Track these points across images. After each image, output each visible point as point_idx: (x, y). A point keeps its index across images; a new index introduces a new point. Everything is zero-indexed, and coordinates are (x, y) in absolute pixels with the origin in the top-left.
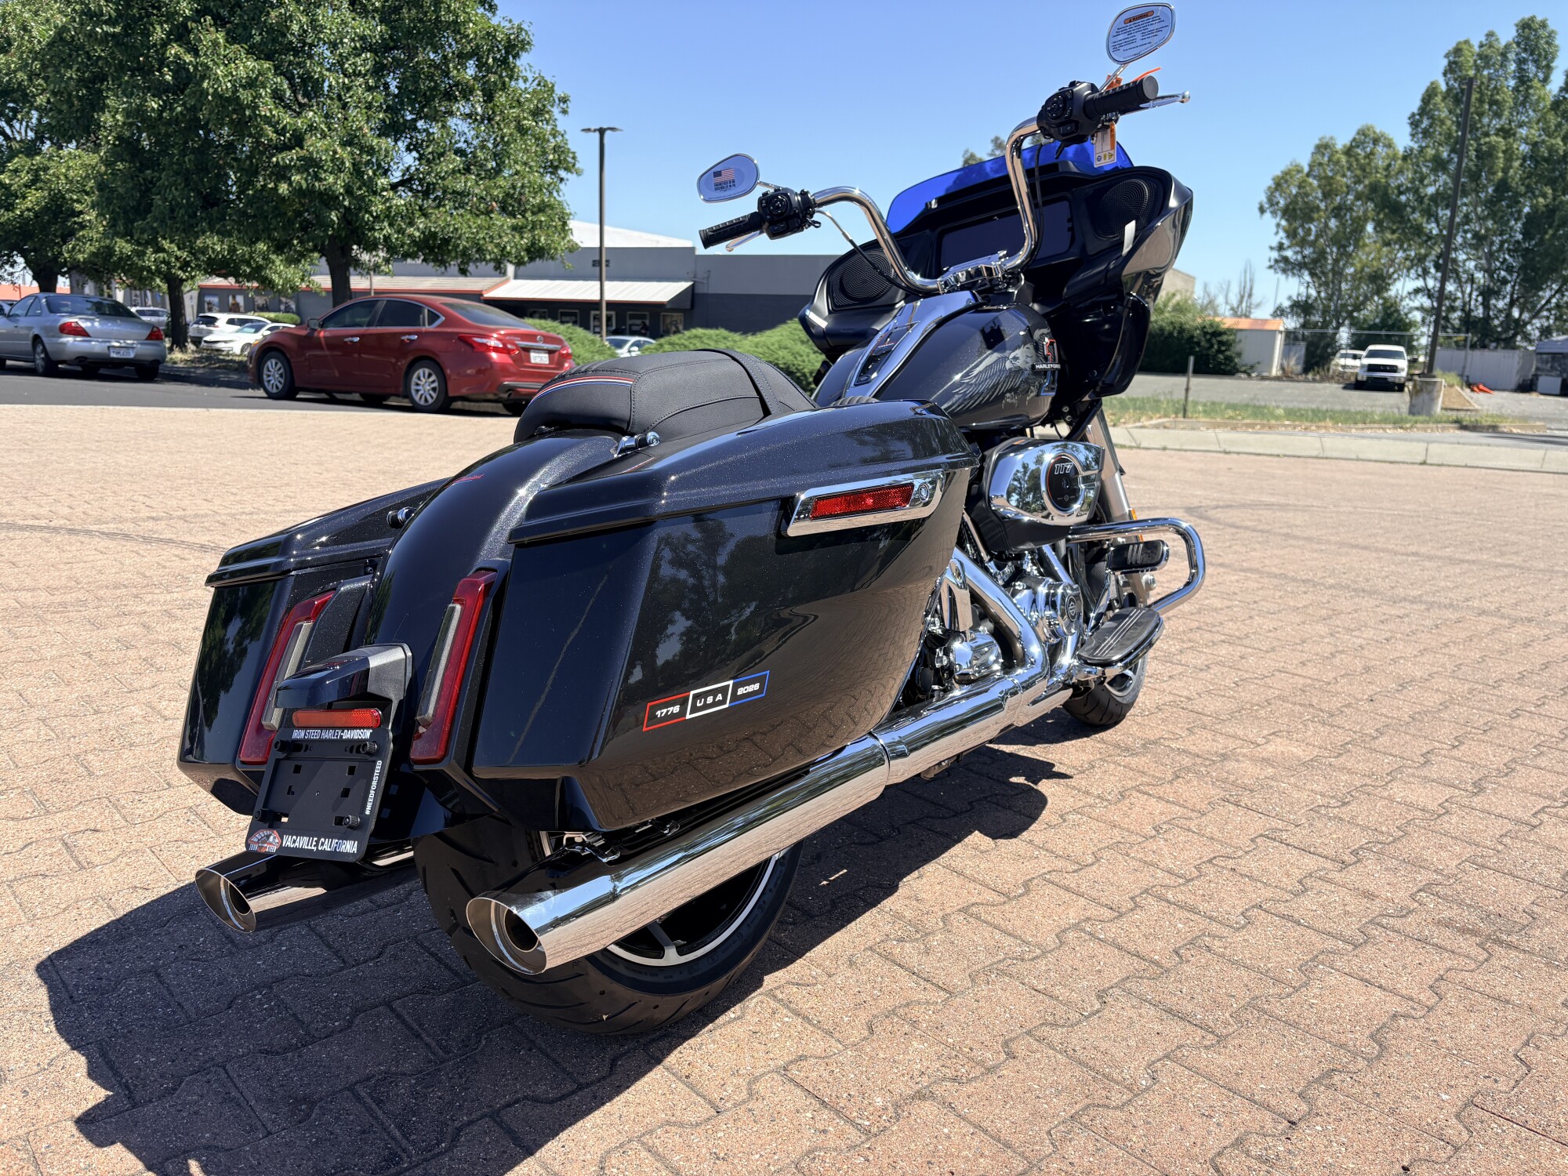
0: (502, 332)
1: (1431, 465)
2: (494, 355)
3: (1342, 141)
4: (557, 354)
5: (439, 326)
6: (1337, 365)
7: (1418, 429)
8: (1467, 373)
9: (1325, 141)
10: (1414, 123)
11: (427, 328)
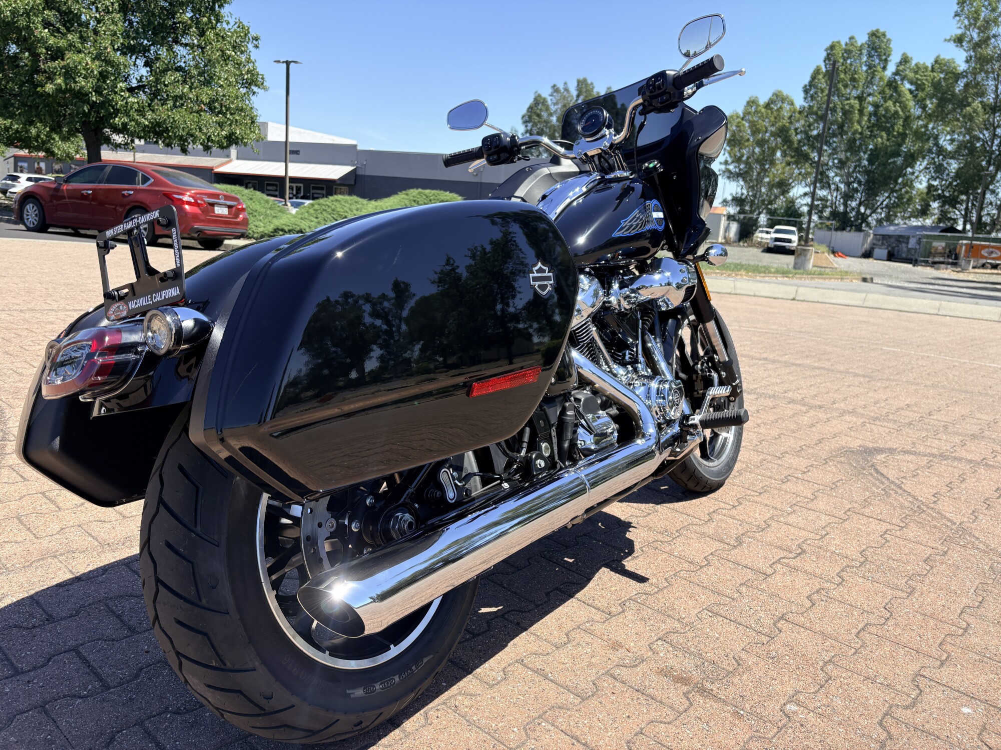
0: (193, 192)
1: (798, 300)
2: (187, 207)
3: (763, 100)
4: (234, 209)
5: (149, 186)
6: (757, 237)
7: (797, 278)
8: (832, 245)
9: (752, 99)
10: (806, 91)
11: (141, 186)
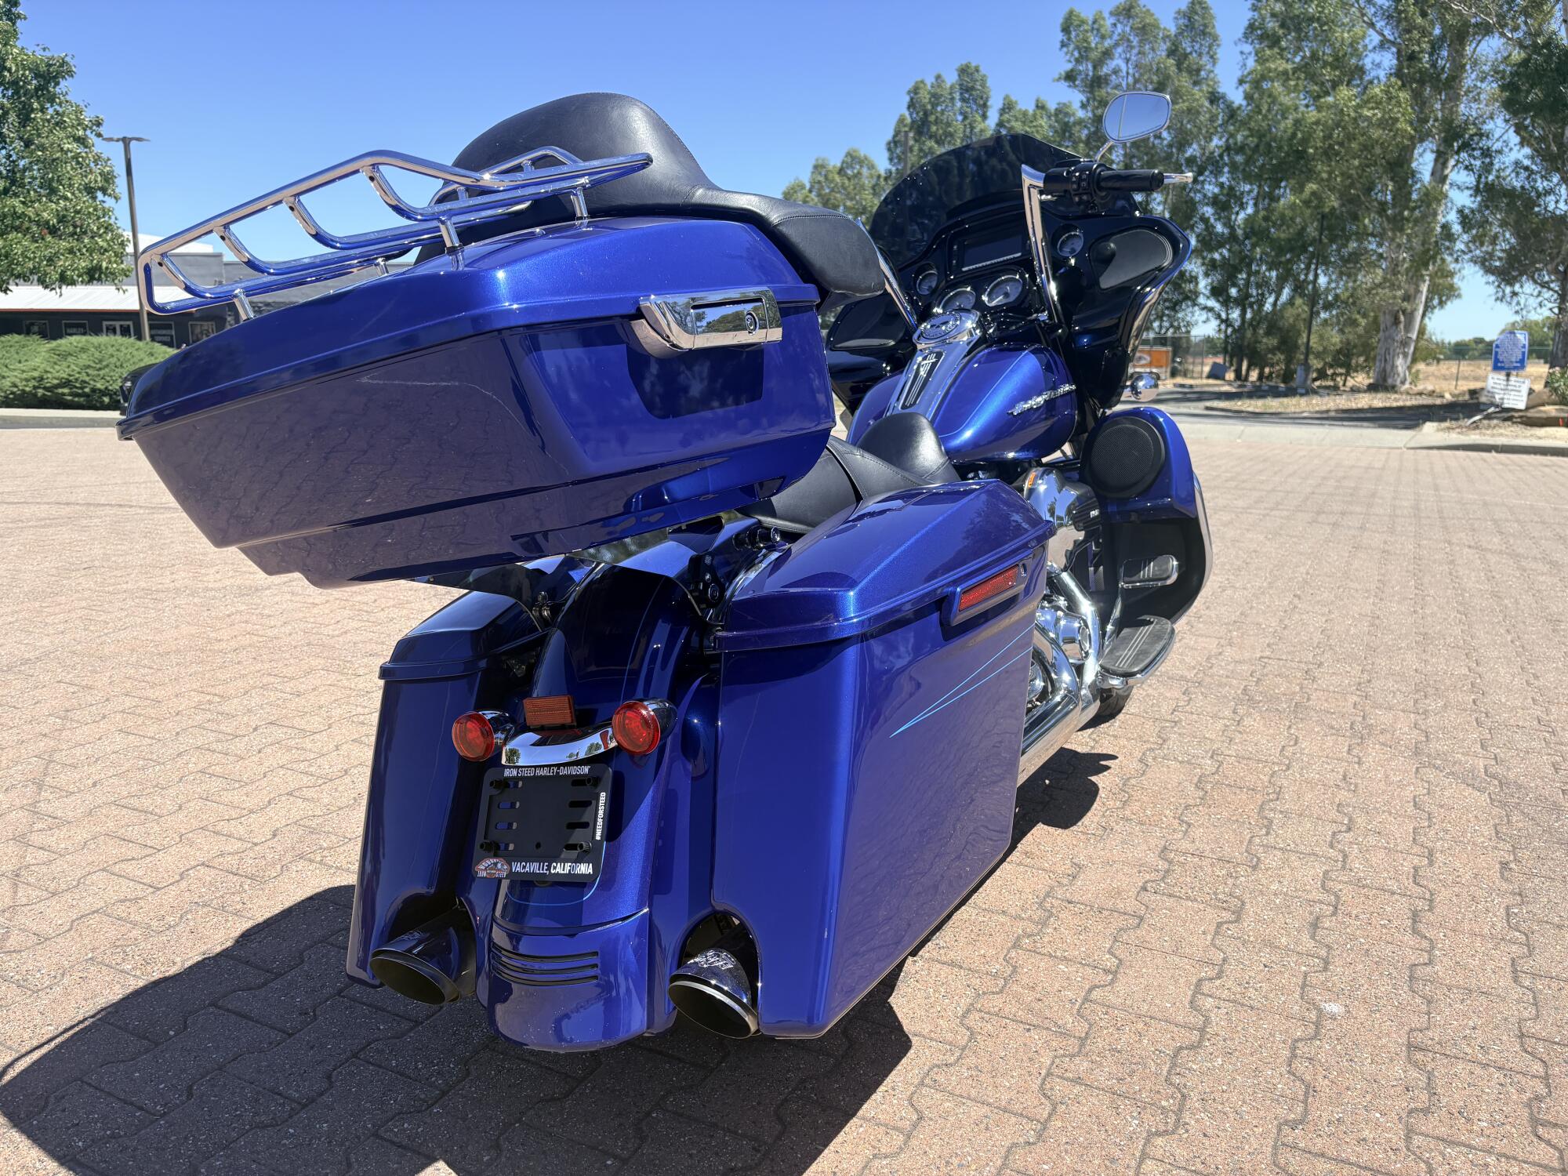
3: (835, 161)
9: (820, 162)
10: (891, 150)
